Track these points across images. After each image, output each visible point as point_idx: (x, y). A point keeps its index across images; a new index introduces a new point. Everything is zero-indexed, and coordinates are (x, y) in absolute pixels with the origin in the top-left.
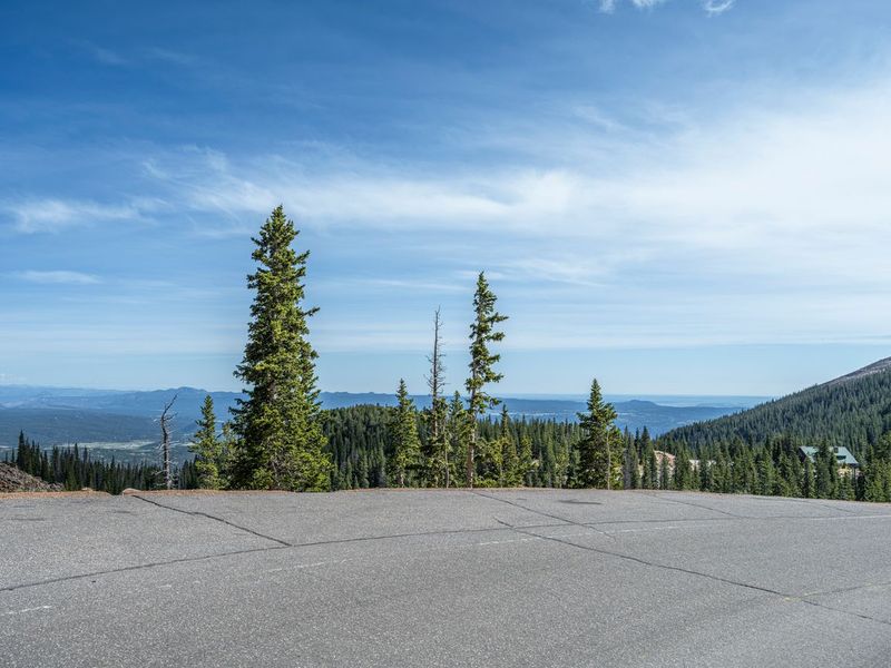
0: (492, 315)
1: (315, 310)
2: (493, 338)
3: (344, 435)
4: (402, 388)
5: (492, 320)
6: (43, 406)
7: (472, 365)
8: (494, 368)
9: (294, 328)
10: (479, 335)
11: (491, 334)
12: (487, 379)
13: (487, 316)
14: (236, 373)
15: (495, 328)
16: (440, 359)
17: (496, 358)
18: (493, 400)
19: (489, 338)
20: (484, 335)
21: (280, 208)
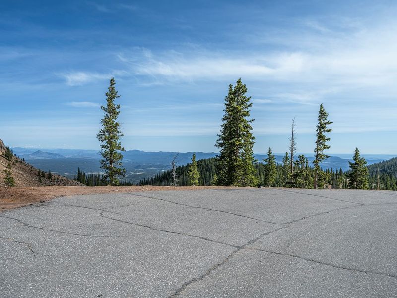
0: (326, 121)
1: (253, 120)
2: (327, 131)
3: (206, 171)
4: (270, 151)
5: (325, 123)
6: (80, 158)
7: (316, 142)
8: (326, 143)
9: (247, 127)
10: (320, 130)
11: (326, 129)
12: (325, 148)
13: (323, 122)
14: (216, 145)
15: (328, 127)
16: (295, 139)
17: (329, 139)
18: (326, 156)
19: (324, 131)
20: (322, 130)
21: (240, 80)
